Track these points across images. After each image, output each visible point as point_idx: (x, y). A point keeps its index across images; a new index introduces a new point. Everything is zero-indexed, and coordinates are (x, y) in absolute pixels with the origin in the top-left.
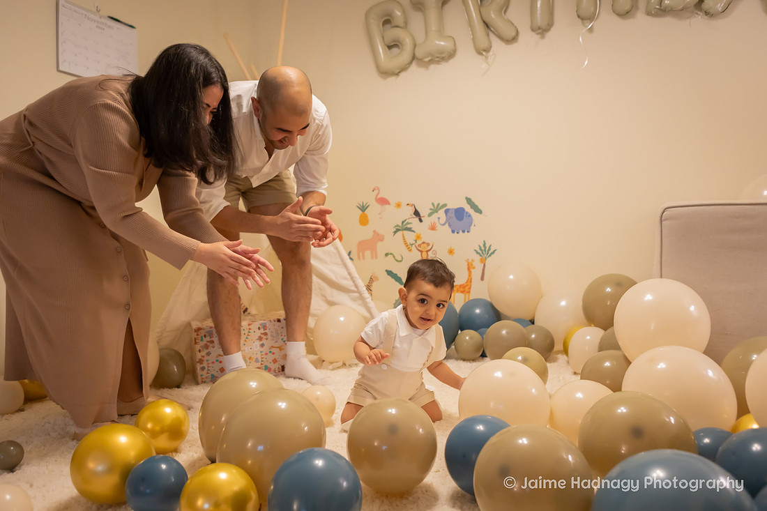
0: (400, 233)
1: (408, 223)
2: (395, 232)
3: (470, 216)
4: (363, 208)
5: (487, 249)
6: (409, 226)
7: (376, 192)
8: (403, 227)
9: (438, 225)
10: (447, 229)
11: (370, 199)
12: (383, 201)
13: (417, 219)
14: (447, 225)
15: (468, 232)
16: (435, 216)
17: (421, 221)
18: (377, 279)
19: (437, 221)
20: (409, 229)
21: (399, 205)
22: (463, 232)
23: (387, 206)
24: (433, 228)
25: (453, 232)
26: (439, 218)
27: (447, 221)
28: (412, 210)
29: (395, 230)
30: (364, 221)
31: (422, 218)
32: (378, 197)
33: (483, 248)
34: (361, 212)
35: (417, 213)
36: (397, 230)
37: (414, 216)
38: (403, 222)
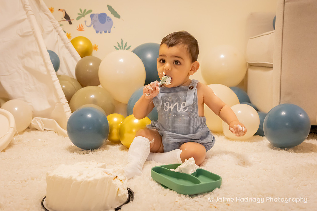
3: (110, 20)
5: (124, 45)
9: (85, 26)
10: (92, 30)
13: (67, 22)
14: (92, 26)
15: (109, 32)
16: (83, 19)
17: (70, 23)
19: (84, 23)
21: (52, 10)
22: (105, 32)
24: (81, 29)
25: (97, 32)
26: (85, 21)
27: (92, 23)
28: (62, 15)
31: (72, 21)
33: (121, 45)
35: (67, 17)
37: (65, 19)
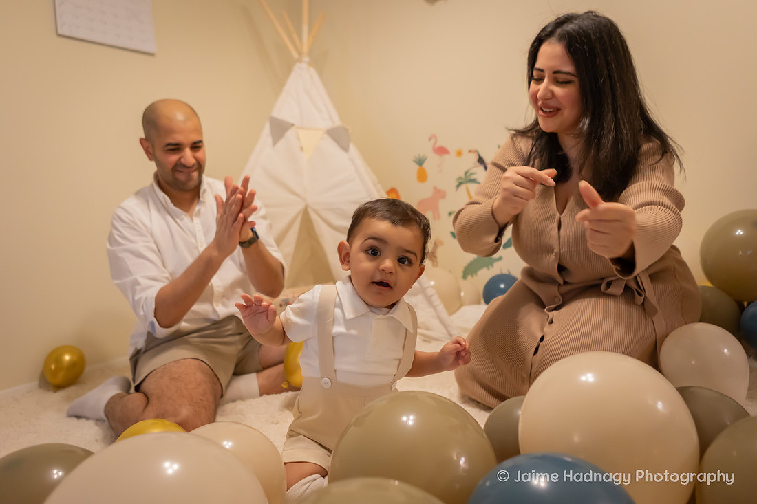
0: (463, 187)
1: (472, 174)
2: (458, 186)
4: (420, 162)
6: (473, 177)
7: (433, 140)
8: (467, 179)
11: (426, 150)
12: (442, 151)
13: (482, 168)
17: (486, 168)
18: (442, 243)
20: (474, 181)
21: (459, 153)
23: (446, 156)
28: (474, 158)
29: (457, 183)
30: (422, 176)
31: (487, 165)
32: (437, 146)
34: (416, 167)
35: (481, 161)
36: (460, 184)
37: (478, 164)
38: (466, 173)
